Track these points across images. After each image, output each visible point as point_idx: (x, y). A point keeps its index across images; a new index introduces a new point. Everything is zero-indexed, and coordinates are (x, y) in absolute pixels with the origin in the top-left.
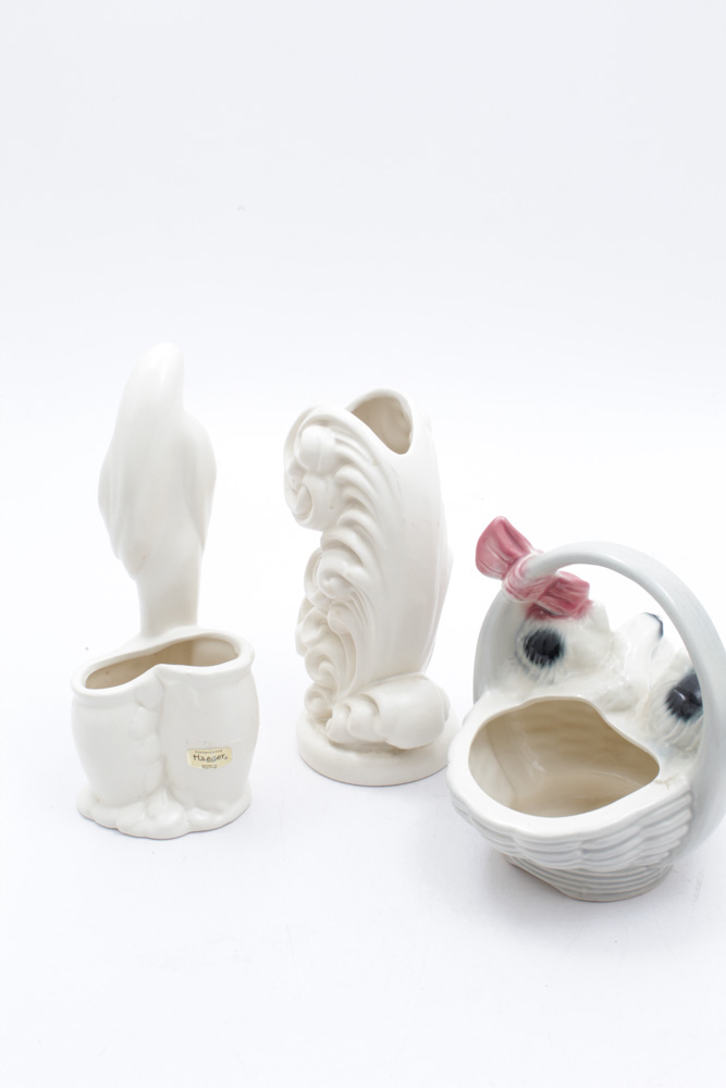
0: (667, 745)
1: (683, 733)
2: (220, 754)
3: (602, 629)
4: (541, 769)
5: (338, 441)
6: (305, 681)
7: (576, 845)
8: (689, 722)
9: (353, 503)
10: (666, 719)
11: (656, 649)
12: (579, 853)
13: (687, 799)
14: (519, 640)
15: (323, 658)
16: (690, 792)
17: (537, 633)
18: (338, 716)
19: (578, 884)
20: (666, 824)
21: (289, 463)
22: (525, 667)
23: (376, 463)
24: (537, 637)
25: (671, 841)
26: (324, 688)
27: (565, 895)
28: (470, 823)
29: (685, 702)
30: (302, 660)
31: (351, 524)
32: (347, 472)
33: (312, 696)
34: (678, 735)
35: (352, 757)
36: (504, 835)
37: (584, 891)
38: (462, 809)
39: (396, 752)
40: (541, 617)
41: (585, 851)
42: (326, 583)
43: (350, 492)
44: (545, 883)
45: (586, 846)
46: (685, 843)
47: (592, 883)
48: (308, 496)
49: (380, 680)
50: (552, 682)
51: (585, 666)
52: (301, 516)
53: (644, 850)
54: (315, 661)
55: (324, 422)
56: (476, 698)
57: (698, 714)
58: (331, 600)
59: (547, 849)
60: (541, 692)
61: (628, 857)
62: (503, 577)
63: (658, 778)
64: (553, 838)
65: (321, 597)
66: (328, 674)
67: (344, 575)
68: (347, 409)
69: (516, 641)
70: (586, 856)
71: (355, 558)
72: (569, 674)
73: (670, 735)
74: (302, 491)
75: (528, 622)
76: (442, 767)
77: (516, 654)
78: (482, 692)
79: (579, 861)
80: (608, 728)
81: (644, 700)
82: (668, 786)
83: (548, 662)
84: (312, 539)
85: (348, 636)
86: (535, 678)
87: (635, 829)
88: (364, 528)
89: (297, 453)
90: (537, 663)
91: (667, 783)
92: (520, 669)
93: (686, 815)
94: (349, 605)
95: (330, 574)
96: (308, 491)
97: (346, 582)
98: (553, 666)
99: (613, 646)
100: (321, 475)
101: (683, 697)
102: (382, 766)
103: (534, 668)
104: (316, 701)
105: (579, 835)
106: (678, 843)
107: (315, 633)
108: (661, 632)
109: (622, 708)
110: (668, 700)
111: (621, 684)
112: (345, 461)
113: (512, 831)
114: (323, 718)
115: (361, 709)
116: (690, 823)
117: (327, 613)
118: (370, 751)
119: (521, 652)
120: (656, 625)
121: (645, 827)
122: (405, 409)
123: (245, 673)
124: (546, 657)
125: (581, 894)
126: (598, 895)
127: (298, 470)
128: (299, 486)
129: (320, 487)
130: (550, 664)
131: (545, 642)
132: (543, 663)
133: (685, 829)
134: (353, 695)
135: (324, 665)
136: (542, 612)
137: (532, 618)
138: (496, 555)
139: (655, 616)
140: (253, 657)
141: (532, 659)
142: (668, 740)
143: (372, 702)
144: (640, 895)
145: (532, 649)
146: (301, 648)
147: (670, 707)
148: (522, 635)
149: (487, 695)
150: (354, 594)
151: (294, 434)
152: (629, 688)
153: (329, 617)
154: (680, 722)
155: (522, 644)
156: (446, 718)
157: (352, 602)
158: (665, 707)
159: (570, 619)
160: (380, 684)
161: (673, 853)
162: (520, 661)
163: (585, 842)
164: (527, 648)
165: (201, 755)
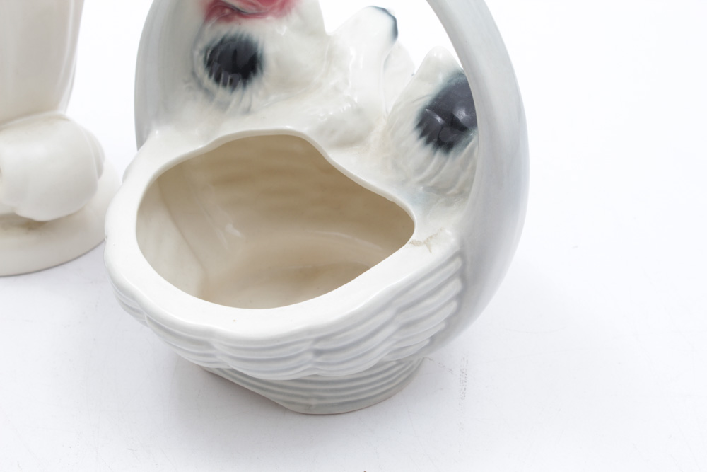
0: (421, 188)
1: (443, 171)
3: (313, 30)
4: (237, 233)
7: (305, 346)
8: (452, 153)
10: (418, 151)
11: (388, 57)
12: (310, 356)
13: (456, 264)
14: (197, 53)
16: (460, 254)
17: (222, 42)
19: (305, 394)
20: (429, 302)
22: (208, 93)
24: (222, 48)
25: (435, 324)
27: (286, 410)
28: (144, 323)
29: (442, 127)
34: (436, 173)
36: (200, 340)
37: (314, 402)
38: (132, 305)
39: (32, 226)
40: (227, 18)
41: (319, 353)
44: (258, 394)
45: (319, 346)
46: (453, 325)
47: (326, 391)
50: (248, 111)
51: (293, 84)
53: (400, 341)
56: (141, 141)
57: (464, 141)
59: (264, 356)
60: (234, 127)
61: (380, 351)
63: (413, 237)
64: (273, 340)
69: (192, 57)
70: (319, 360)
72: (273, 97)
73: (425, 174)
75: (209, 26)
76: (99, 241)
77: (194, 74)
78: (148, 132)
79: (309, 366)
80: (331, 170)
81: (381, 126)
82: (429, 247)
83: (240, 83)
86: (223, 107)
87: (387, 314)
90: (225, 84)
91: (427, 243)
92: (200, 95)
93: (455, 287)
98: (249, 87)
99: (331, 56)
101: (439, 119)
103: (221, 92)
105: (310, 331)
106: (443, 326)
108: (395, 32)
109: (350, 141)
110: (420, 125)
111: (347, 106)
113: (210, 333)
116: (460, 297)
119: (201, 71)
120: (387, 23)
121: (401, 310)
124: (237, 76)
125: (310, 406)
126: (332, 405)
130: (245, 85)
131: (235, 52)
132: (233, 85)
133: (454, 305)
136: (227, 11)
137: (214, 19)
139: (384, 10)
141: (217, 80)
142: (421, 182)
144: (389, 397)
145: (216, 65)
147: (422, 135)
148: (201, 46)
149: (157, 135)
152: (358, 111)
154: (439, 155)
155: (201, 59)
156: (100, 171)
158: (416, 134)
159: (269, 18)
161: (437, 340)
162: (200, 84)
163: (318, 340)
164: (209, 63)
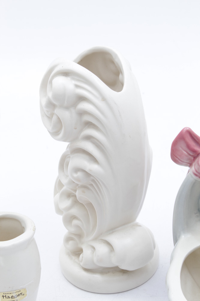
2: (19, 293)
5: (77, 86)
6: (63, 231)
9: (89, 124)
15: (74, 217)
18: (87, 253)
21: (44, 102)
23: (104, 99)
26: (75, 235)
30: (60, 218)
31: (89, 138)
32: (84, 106)
33: (68, 239)
35: (97, 277)
42: (75, 175)
43: (86, 118)
48: (59, 121)
49: (112, 230)
52: (55, 133)
54: (69, 220)
55: (66, 74)
56: (176, 240)
58: (77, 185)
62: (190, 165)
65: (71, 182)
66: (78, 227)
67: (87, 170)
68: (75, 61)
71: (93, 159)
74: (55, 118)
84: (63, 147)
85: (90, 205)
88: (98, 140)
89: (50, 95)
94: (89, 187)
95: (77, 170)
96: (59, 118)
97: (87, 174)
100: (67, 108)
102: (116, 281)
104: (71, 242)
107: (68, 203)
112: (82, 99)
114: (78, 252)
115: (102, 249)
117: (75, 191)
118: (109, 272)
122: (116, 60)
123: (31, 241)
127: (51, 105)
128: (52, 115)
129: (67, 116)
134: (95, 239)
135: (75, 222)
138: (185, 152)
140: (34, 230)
143: (108, 244)
146: (59, 211)
150: (93, 181)
151: (46, 82)
153: (77, 194)
157: (92, 185)
160: (112, 233)
165: (7, 295)
